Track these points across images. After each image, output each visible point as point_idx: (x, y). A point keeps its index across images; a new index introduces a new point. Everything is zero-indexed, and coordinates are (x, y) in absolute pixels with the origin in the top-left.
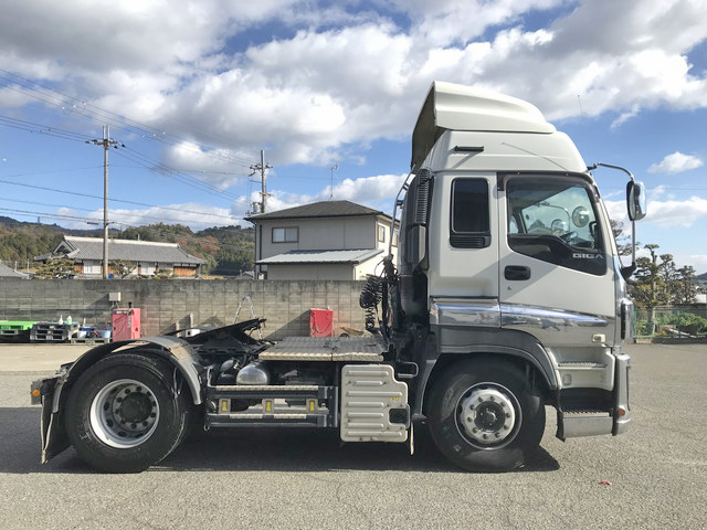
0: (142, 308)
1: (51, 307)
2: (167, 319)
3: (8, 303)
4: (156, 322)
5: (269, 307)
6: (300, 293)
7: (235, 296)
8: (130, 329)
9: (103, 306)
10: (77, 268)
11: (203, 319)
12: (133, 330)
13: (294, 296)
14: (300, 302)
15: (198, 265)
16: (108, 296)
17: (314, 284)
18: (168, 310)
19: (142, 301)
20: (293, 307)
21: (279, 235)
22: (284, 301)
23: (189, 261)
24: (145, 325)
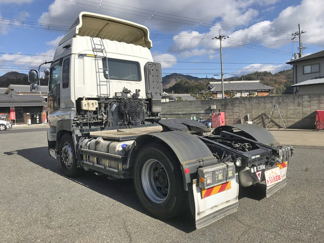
0: (225, 112)
1: (189, 112)
2: (237, 117)
3: (175, 111)
4: (232, 118)
5: (290, 110)
6: (310, 102)
7: (270, 104)
8: (219, 122)
9: (209, 112)
10: (215, 95)
11: (254, 117)
12: (221, 122)
13: (306, 103)
14: (310, 106)
15: (270, 90)
16: (210, 107)
17: (319, 95)
18: (237, 112)
19: (225, 109)
20: (305, 110)
21: (308, 69)
22: (299, 106)
23: (265, 88)
24: (227, 120)
